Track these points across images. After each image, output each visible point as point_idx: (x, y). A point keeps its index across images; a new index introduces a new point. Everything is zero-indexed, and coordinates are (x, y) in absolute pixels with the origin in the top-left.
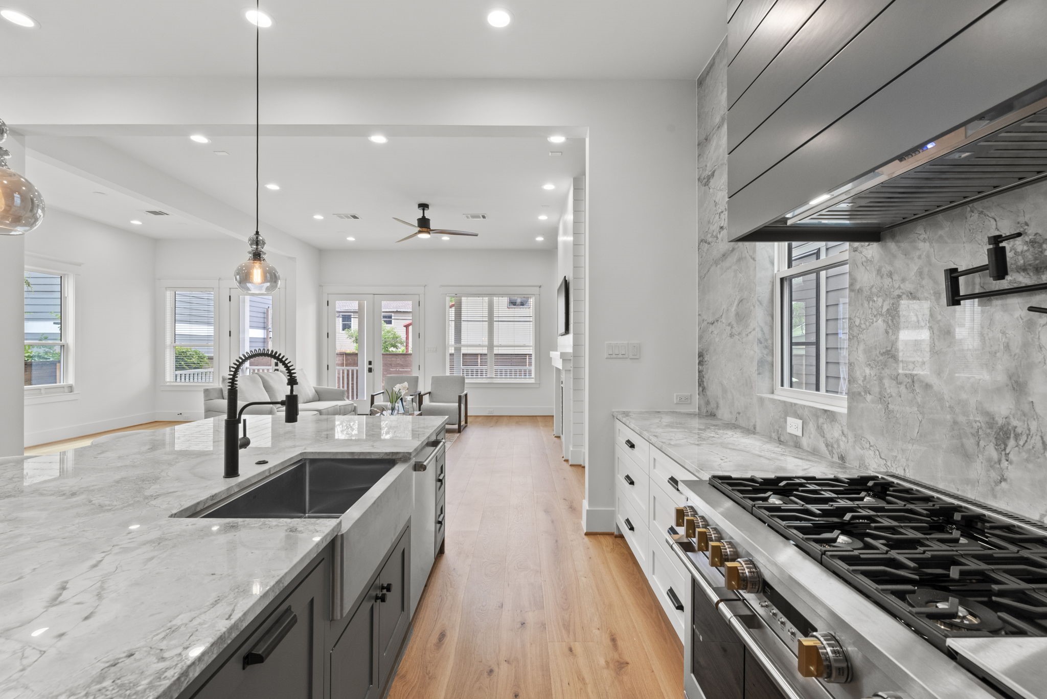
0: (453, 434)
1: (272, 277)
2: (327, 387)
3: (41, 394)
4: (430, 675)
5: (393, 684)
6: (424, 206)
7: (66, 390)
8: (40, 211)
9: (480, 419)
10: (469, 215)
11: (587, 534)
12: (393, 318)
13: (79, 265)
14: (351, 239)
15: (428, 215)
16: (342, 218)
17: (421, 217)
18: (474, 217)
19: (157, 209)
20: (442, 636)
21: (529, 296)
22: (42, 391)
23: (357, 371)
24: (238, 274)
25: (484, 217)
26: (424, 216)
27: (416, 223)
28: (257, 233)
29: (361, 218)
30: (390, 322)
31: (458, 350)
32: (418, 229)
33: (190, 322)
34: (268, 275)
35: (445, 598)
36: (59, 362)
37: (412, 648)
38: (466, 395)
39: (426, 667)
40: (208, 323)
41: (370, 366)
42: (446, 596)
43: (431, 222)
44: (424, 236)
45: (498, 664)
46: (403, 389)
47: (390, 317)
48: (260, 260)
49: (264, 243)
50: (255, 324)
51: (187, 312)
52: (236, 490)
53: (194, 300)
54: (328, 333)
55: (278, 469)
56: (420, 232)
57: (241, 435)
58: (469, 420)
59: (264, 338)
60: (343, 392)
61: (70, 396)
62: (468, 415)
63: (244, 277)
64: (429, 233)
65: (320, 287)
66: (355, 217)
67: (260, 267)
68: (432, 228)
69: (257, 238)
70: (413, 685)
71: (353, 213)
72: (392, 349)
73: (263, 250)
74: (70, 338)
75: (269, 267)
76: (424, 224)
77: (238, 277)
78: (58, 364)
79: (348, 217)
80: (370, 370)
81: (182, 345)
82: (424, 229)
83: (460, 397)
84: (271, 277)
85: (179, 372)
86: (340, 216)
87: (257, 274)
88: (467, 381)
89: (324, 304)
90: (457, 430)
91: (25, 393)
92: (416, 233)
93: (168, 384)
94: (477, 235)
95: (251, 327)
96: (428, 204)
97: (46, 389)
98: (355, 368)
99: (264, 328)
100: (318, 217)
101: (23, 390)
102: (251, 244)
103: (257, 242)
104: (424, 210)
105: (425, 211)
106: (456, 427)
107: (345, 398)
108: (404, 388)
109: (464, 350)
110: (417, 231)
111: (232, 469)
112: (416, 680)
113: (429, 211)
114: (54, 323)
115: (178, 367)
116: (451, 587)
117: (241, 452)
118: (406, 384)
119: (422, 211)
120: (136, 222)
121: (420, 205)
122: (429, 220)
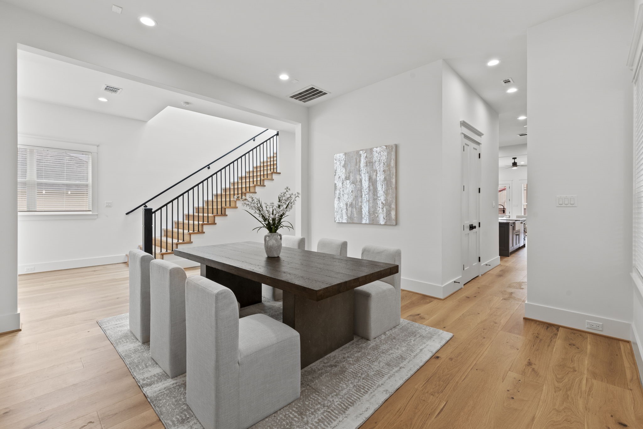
15: (516, 161)
17: (513, 162)
26: (515, 162)
27: (512, 165)
44: (515, 168)
64: (517, 167)
68: (518, 165)
76: (515, 164)
82: (514, 166)
92: (512, 168)
96: (516, 157)
113: (517, 159)
119: (514, 160)
121: (513, 158)
122: (516, 163)
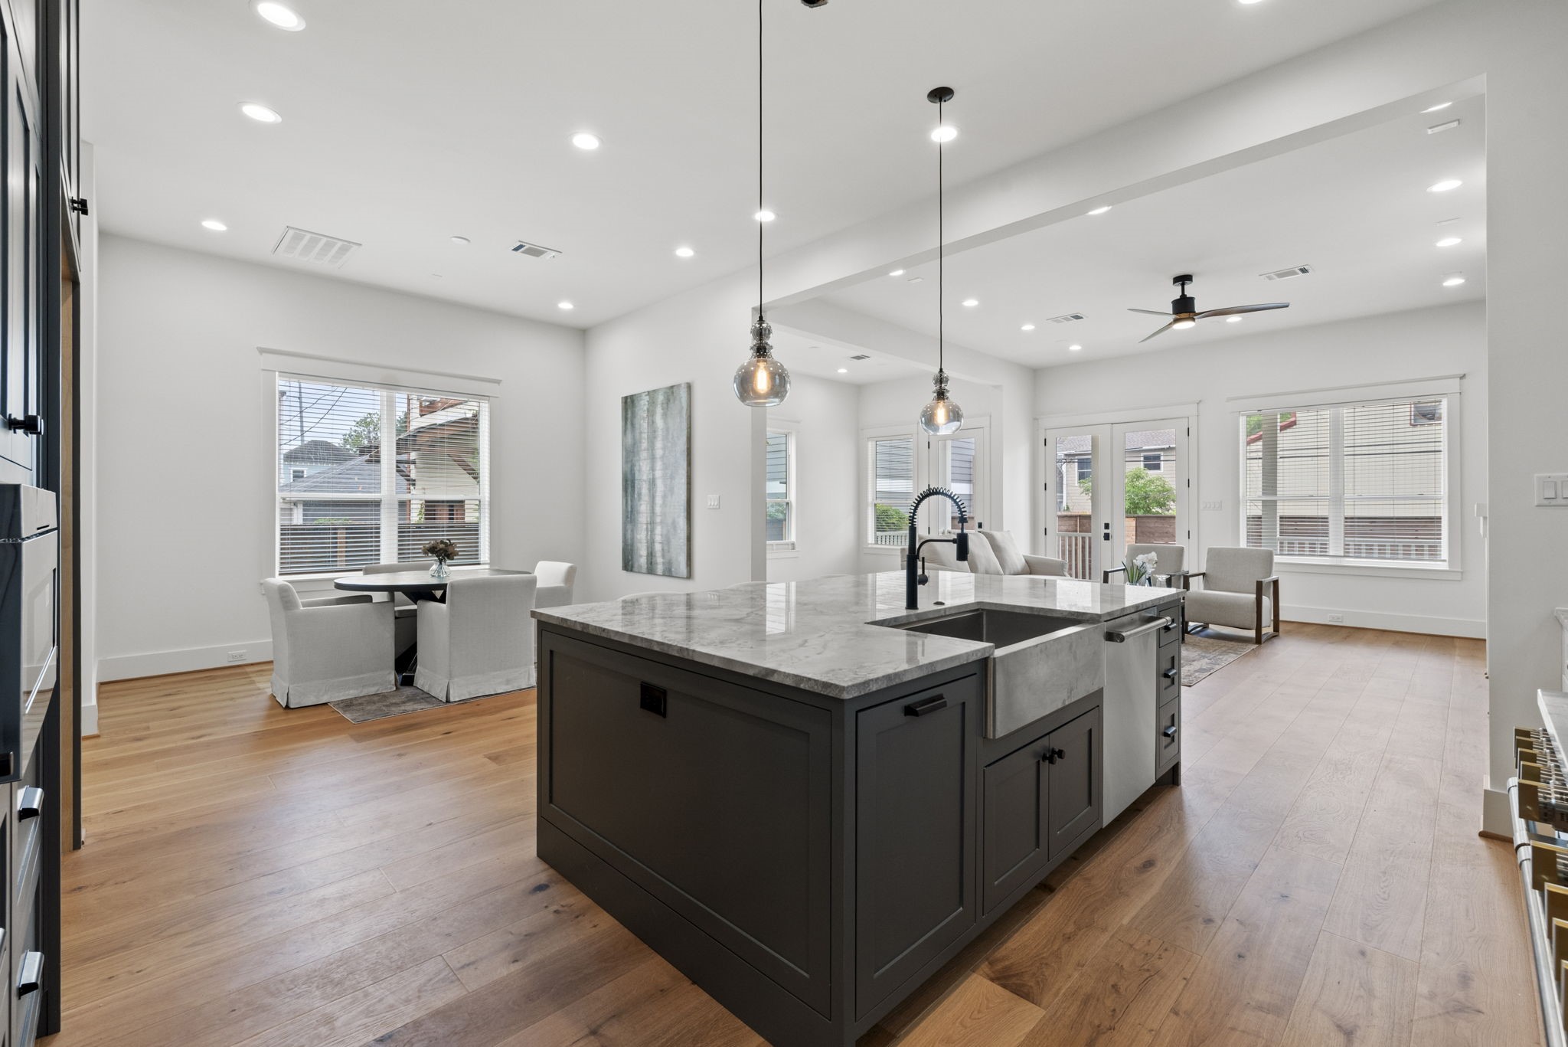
0: (1245, 644)
1: (955, 415)
2: (1043, 557)
3: (773, 550)
4: (1122, 891)
5: (1074, 880)
6: (1183, 279)
7: (790, 547)
8: (788, 385)
9: (1310, 629)
10: (1272, 275)
11: (1482, 835)
12: (1162, 458)
13: (798, 422)
14: (1075, 348)
15: (1190, 290)
16: (1058, 322)
17: (1179, 297)
18: (1282, 275)
19: (859, 354)
20: (1149, 864)
21: (1438, 398)
22: (775, 547)
23: (1090, 538)
24: (923, 416)
25: (1304, 271)
26: (1183, 296)
27: (1170, 310)
28: (941, 370)
29: (1087, 317)
30: (1157, 467)
31: (1270, 506)
32: (1174, 316)
33: (891, 477)
34: (951, 414)
35: (1166, 831)
36: (785, 520)
37: (1105, 860)
38: (1276, 583)
39: (1119, 883)
40: (907, 478)
41: (1107, 531)
42: (1167, 829)
43: (1195, 301)
44: (1185, 325)
45: (1224, 919)
46: (1149, 563)
47: (1158, 458)
48: (944, 399)
49: (947, 381)
50: (958, 477)
51: (887, 465)
52: (915, 620)
53: (894, 451)
54: (1045, 484)
55: (953, 612)
56: (1176, 321)
57: (920, 572)
58: (1281, 627)
59: (970, 495)
60: (1062, 565)
61: (792, 554)
62: (1281, 618)
63: (929, 419)
64: (1194, 320)
65: (1034, 420)
66: (1077, 317)
67: (943, 406)
68: (1197, 310)
69: (941, 375)
70: (1098, 890)
71: (1074, 312)
72: (1156, 509)
73: (946, 388)
74: (792, 498)
75: (952, 405)
76: (1184, 307)
77: (923, 419)
78: (784, 523)
79: (1067, 319)
80: (1107, 537)
81: (883, 503)
82: (1183, 315)
83: (1259, 584)
84: (954, 417)
85: (879, 534)
86: (1056, 320)
87: (941, 415)
88: (1277, 559)
89: (1039, 443)
90: (1255, 641)
91: (768, 547)
92: (1170, 324)
93: (870, 546)
94: (1287, 306)
95: (953, 480)
96: (1190, 273)
97: (777, 545)
98: (1087, 535)
99: (970, 481)
100: (1028, 327)
101: (765, 545)
102: (935, 383)
103: (941, 380)
104: (1183, 285)
105: (1186, 287)
106: (1252, 634)
107: (1066, 573)
108: (1150, 561)
109: (1283, 510)
110: (1172, 320)
111: (912, 602)
112: (1103, 888)
113: (1193, 283)
114: (781, 483)
115: (879, 528)
116: (1178, 822)
117: (920, 587)
118: (1153, 555)
119: (1180, 287)
120: (842, 371)
121: (1177, 280)
122: (1192, 299)
